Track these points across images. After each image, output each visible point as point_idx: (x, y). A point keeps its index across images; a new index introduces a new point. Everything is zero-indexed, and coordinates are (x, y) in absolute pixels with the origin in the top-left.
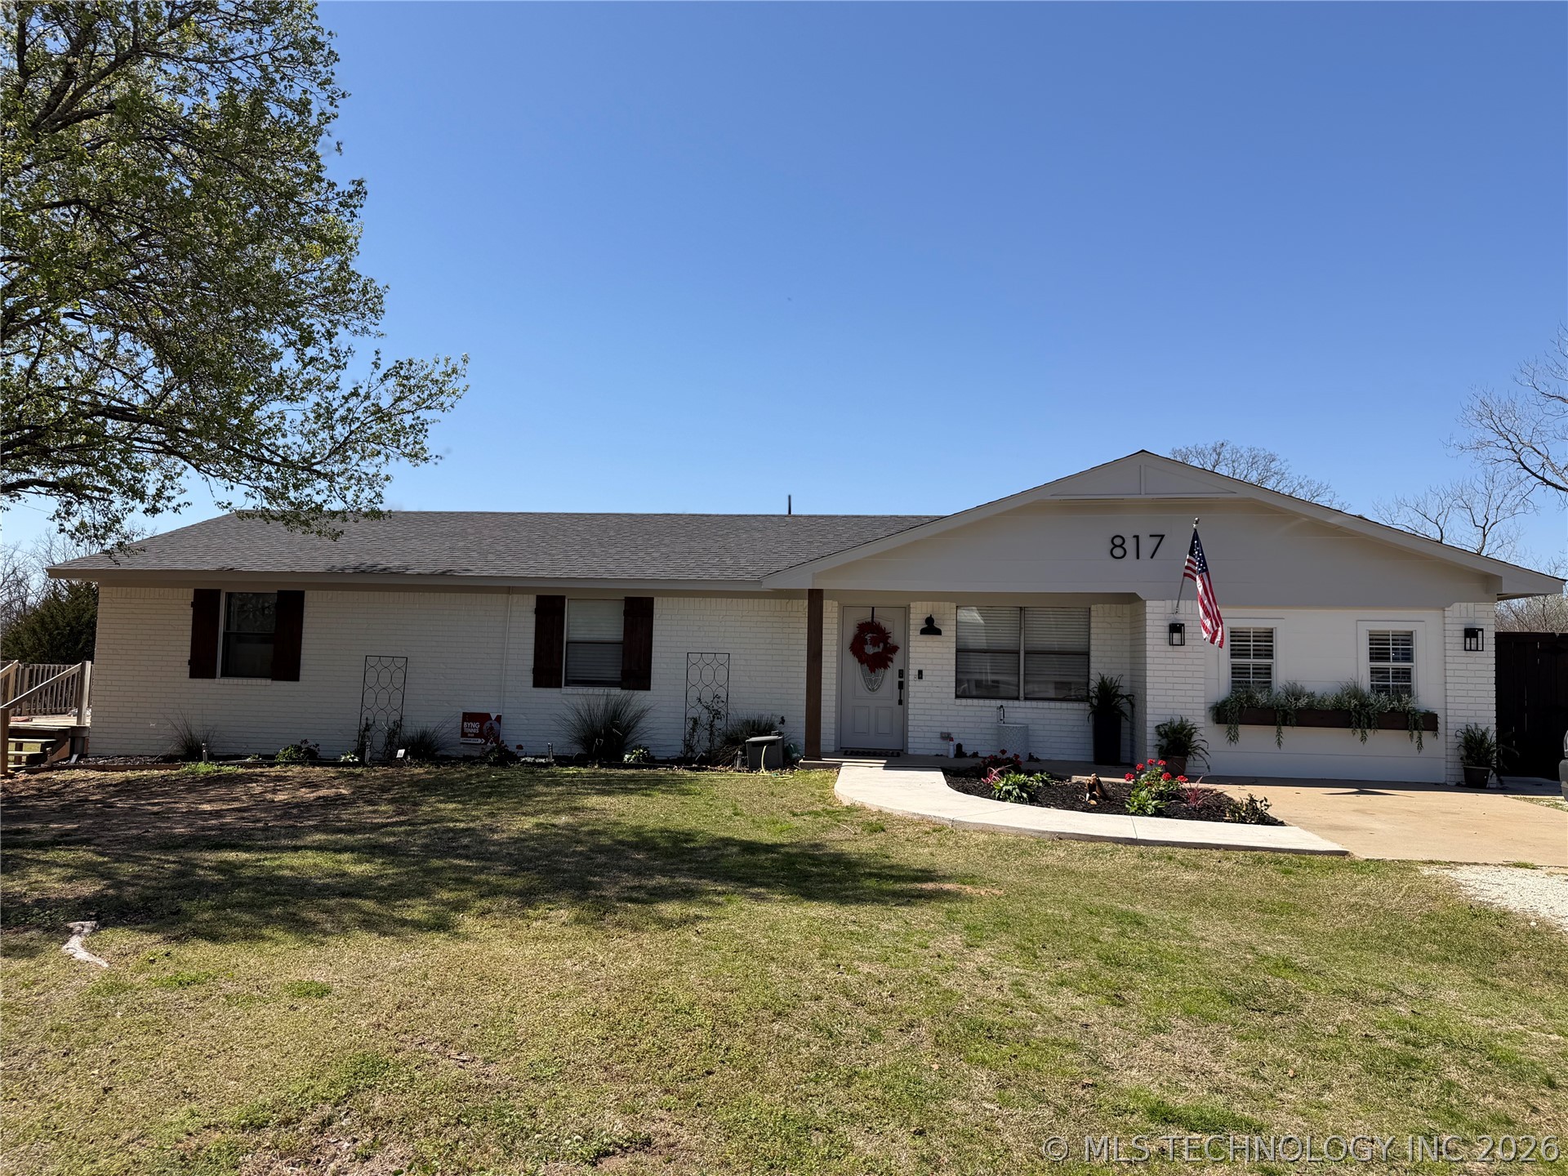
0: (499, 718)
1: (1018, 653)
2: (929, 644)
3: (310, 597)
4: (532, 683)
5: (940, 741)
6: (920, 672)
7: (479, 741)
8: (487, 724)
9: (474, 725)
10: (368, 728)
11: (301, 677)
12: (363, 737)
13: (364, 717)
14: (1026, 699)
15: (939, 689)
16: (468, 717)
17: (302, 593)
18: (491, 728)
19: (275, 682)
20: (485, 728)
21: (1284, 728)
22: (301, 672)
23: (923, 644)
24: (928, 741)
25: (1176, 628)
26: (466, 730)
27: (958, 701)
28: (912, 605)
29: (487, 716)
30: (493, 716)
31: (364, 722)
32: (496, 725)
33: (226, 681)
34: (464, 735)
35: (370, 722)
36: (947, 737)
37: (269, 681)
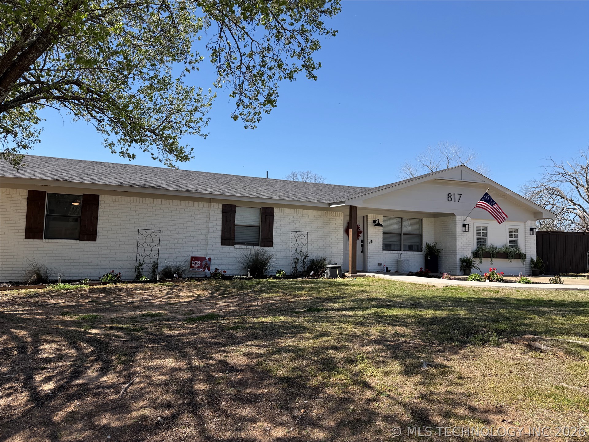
0: (210, 259)
1: (401, 235)
2: (374, 230)
3: (102, 198)
4: (220, 244)
5: (378, 266)
6: (372, 241)
7: (201, 270)
8: (204, 262)
9: (198, 262)
10: (141, 265)
11: (97, 239)
12: (139, 269)
13: (138, 260)
14: (403, 251)
15: (377, 247)
16: (193, 259)
17: (98, 196)
18: (206, 264)
19: (81, 241)
20: (203, 263)
21: (493, 259)
22: (97, 237)
23: (372, 230)
24: (374, 266)
25: (464, 226)
26: (193, 265)
27: (384, 251)
28: (369, 215)
29: (204, 258)
30: (207, 258)
31: (138, 262)
32: (208, 262)
33: (47, 240)
34: (192, 267)
35: (142, 262)
36: (380, 265)
37: (78, 241)
